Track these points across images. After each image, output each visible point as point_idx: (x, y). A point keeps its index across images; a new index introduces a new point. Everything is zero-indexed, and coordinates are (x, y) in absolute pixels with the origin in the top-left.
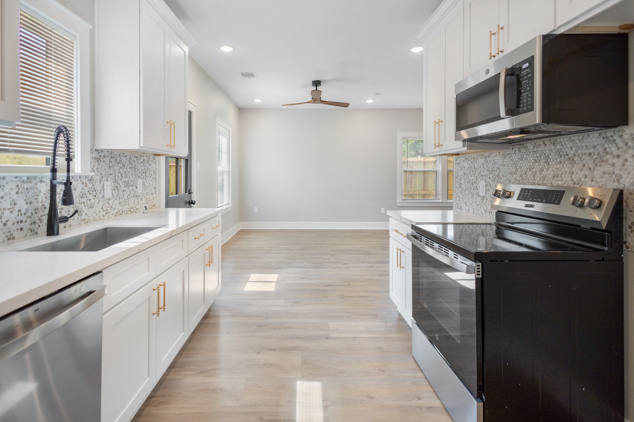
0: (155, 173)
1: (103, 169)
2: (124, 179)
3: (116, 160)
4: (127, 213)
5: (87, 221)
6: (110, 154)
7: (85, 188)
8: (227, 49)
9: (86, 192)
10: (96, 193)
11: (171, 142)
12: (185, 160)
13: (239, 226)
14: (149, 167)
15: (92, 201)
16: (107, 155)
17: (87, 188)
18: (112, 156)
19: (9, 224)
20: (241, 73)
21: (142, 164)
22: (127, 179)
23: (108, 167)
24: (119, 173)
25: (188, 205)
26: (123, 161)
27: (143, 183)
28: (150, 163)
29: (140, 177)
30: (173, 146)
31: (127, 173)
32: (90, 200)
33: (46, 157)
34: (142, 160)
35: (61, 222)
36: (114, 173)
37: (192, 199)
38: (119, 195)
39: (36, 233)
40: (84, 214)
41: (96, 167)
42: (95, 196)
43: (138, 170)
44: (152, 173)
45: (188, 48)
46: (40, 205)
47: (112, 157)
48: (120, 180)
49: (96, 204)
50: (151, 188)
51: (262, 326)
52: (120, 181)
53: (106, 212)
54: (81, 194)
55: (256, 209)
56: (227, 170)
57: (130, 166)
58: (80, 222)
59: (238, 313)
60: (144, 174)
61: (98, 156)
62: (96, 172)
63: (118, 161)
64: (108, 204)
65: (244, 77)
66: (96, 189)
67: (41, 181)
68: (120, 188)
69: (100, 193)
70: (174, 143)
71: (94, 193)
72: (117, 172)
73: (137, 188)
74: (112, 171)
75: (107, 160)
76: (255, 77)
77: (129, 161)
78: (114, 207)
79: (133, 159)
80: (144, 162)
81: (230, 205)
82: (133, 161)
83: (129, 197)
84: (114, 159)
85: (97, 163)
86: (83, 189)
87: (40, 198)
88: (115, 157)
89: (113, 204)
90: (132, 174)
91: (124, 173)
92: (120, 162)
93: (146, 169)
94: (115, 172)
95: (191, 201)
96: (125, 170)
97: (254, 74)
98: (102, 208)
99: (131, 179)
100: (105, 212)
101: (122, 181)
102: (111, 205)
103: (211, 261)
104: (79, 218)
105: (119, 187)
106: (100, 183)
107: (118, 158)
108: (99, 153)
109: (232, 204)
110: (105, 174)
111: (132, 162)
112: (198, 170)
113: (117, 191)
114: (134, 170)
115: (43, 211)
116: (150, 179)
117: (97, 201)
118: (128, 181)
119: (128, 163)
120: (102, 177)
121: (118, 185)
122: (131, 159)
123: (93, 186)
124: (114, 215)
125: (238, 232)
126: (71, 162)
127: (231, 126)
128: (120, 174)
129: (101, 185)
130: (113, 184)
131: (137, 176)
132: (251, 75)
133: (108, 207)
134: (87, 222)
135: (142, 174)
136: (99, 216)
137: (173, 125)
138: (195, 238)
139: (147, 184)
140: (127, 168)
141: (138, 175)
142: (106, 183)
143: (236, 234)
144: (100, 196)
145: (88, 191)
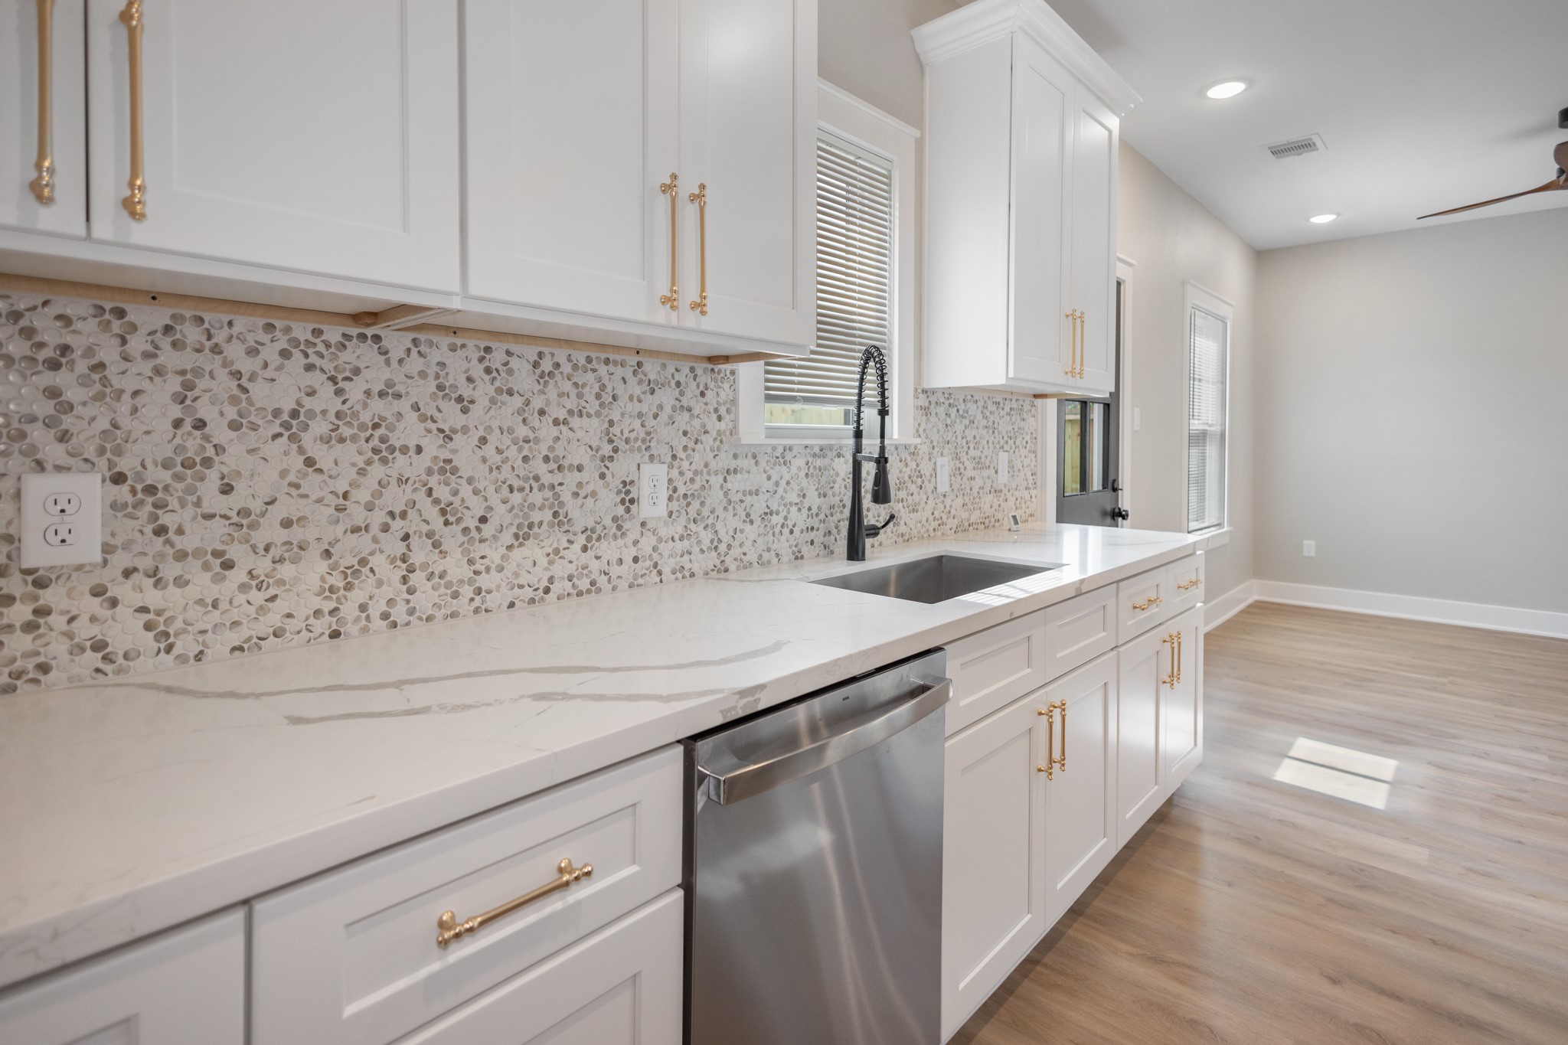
0: (1035, 438)
1: (935, 430)
2: (972, 453)
3: (958, 411)
4: (977, 529)
5: (906, 538)
6: (948, 398)
7: (904, 469)
8: (1226, 91)
9: (907, 478)
10: (923, 482)
11: (1074, 362)
12: (1102, 405)
13: (1252, 591)
14: (1022, 424)
15: (916, 498)
16: (942, 400)
17: (908, 471)
18: (952, 401)
19: (797, 530)
20: (1269, 148)
21: (1008, 417)
22: (977, 453)
23: (944, 426)
24: (962, 438)
25: (1109, 520)
26: (970, 413)
27: (1010, 461)
28: (1025, 416)
29: (1003, 447)
30: (1079, 373)
31: (978, 439)
32: (912, 495)
33: (845, 410)
34: (1007, 409)
35: (868, 535)
36: (954, 438)
37: (1120, 506)
38: (963, 487)
39: (832, 552)
40: (902, 523)
41: (923, 426)
42: (921, 487)
43: (999, 433)
44: (1028, 438)
45: (1118, 120)
46: (837, 499)
47: (950, 405)
48: (964, 454)
49: (923, 503)
50: (1025, 475)
51: (1343, 906)
52: (965, 457)
53: (940, 522)
54: (898, 482)
55: (1309, 548)
56: (1217, 429)
57: (985, 422)
58: (895, 538)
59: (1257, 838)
60: (1011, 442)
61: (927, 404)
62: (923, 436)
63: (961, 412)
64: (943, 506)
65: (1277, 158)
66: (922, 472)
67: (839, 455)
68: (965, 472)
69: (930, 482)
70: (1082, 364)
71: (919, 481)
72: (960, 438)
73: (996, 472)
74: (949, 436)
75: (941, 410)
76: (1317, 149)
77: (982, 412)
78: (953, 512)
79: (990, 408)
80: (1012, 413)
81: (1226, 529)
82: (991, 412)
83: (981, 492)
84: (955, 409)
85: (924, 418)
86: (901, 472)
87: (837, 486)
88: (956, 403)
89: (951, 506)
90: (988, 442)
91: (972, 439)
92: (965, 415)
93: (1016, 429)
94: (956, 438)
95: (1117, 510)
96: (974, 432)
97: (1316, 139)
98: (933, 514)
99: (986, 452)
100: (937, 523)
101: (969, 456)
102: (948, 508)
103: (1175, 674)
104: (894, 531)
105: (962, 470)
106: (930, 459)
107: (962, 407)
108: (928, 396)
109: (1230, 524)
110: (938, 443)
111: (988, 414)
112: (1137, 432)
113: (959, 478)
114: (991, 431)
115: (841, 512)
116: (1023, 452)
117: (925, 497)
118: (980, 458)
119: (979, 416)
120: (933, 448)
121: (961, 465)
122: (987, 408)
123: (918, 465)
124: (953, 531)
125: (1250, 606)
126: (886, 417)
127: (1231, 305)
128: (964, 441)
129: (931, 465)
130: (952, 463)
131: (998, 446)
132: (1305, 146)
133: (943, 512)
134: (908, 540)
135: (1007, 442)
136: (928, 530)
137: (1079, 320)
138: (1135, 608)
139: (1018, 464)
140: (978, 428)
141: (999, 443)
142: (940, 461)
143: (1242, 612)
144: (929, 487)
145: (910, 477)
